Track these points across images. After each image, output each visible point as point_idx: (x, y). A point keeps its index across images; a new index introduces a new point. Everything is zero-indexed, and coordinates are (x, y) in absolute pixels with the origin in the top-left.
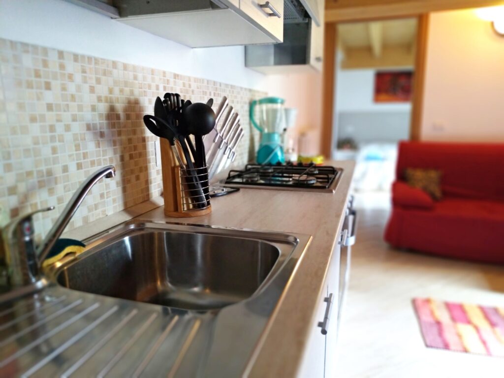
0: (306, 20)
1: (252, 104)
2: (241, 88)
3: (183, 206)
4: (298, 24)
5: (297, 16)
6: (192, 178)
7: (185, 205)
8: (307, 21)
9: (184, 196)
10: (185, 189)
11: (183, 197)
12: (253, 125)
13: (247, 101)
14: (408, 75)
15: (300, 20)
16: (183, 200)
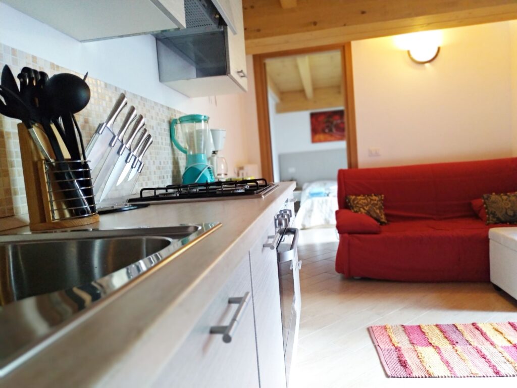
0: (221, 28)
1: (172, 124)
2: (156, 103)
3: (53, 213)
4: (213, 34)
5: (211, 21)
6: (63, 173)
7: (56, 213)
8: (222, 30)
9: (53, 199)
10: (54, 191)
11: (51, 202)
12: (175, 147)
13: (166, 120)
14: (340, 113)
15: (214, 27)
16: (52, 206)
